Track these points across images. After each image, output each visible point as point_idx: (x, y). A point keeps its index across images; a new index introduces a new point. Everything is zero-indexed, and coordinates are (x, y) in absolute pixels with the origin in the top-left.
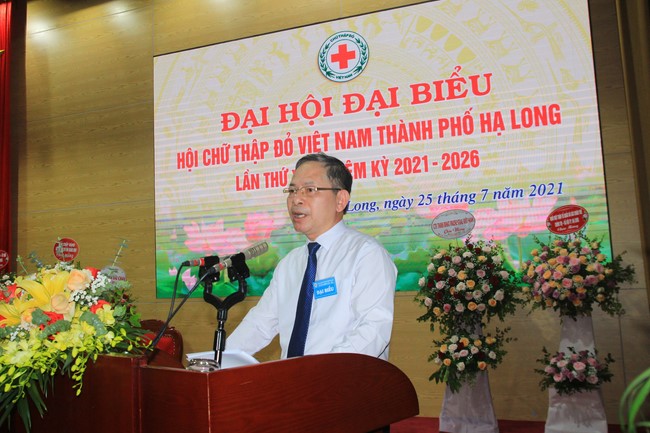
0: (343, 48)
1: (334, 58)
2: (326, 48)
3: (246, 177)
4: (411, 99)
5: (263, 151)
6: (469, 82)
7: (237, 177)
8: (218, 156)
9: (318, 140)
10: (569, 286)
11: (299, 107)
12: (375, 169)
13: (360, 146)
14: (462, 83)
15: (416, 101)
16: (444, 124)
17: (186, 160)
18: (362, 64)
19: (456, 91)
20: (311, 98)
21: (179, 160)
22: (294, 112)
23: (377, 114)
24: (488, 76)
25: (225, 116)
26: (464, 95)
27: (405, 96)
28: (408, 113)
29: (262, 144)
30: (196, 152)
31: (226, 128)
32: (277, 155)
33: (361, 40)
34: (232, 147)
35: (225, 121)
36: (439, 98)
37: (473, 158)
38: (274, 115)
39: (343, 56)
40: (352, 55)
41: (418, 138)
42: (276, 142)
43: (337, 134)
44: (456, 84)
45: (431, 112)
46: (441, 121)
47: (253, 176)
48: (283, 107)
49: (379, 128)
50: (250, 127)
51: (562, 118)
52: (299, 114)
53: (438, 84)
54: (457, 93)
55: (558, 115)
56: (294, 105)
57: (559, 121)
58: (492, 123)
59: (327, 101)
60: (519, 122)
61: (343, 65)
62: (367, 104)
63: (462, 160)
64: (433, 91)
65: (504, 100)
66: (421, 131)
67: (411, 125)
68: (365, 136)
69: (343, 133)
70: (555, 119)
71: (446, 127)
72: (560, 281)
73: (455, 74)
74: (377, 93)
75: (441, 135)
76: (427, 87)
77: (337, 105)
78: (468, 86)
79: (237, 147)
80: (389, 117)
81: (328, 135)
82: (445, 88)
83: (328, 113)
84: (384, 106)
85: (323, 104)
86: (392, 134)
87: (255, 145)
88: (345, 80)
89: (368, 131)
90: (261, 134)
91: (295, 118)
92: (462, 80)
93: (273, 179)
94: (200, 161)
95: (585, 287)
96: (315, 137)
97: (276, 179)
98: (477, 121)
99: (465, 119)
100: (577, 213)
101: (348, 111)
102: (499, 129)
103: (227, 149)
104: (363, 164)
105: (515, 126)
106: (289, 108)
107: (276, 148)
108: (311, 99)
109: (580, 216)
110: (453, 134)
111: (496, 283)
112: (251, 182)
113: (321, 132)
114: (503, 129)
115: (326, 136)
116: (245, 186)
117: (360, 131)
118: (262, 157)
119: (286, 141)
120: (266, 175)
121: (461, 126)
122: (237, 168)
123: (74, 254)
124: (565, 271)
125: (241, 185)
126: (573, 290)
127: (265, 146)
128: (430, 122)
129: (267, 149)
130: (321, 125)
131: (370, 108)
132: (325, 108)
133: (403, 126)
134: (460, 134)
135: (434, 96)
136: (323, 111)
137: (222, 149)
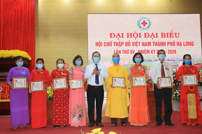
0: (144, 21)
1: (142, 23)
2: (140, 20)
3: (117, 51)
4: (161, 36)
6: (175, 34)
7: (114, 50)
8: (109, 44)
9: (137, 43)
11: (132, 34)
12: (152, 52)
13: (148, 46)
17: (99, 44)
18: (149, 26)
19: (171, 36)
21: (96, 44)
22: (131, 35)
23: (153, 39)
24: (179, 33)
25: (111, 34)
26: (173, 37)
27: (159, 35)
28: (160, 39)
29: (122, 42)
30: (102, 42)
31: (111, 37)
32: (126, 46)
33: (149, 20)
34: (113, 42)
36: (168, 37)
37: (175, 52)
38: (125, 35)
39: (144, 23)
40: (147, 23)
41: (162, 46)
42: (126, 42)
43: (142, 42)
44: (171, 34)
45: (166, 40)
46: (168, 42)
47: (119, 50)
48: (128, 34)
49: (153, 42)
50: (118, 38)
51: (194, 45)
52: (132, 36)
53: (167, 34)
54: (172, 36)
55: (193, 44)
57: (193, 45)
58: (179, 44)
59: (140, 34)
60: (185, 45)
61: (144, 26)
62: (150, 36)
63: (172, 52)
64: (166, 35)
65: (182, 39)
66: (163, 44)
67: (161, 42)
68: (149, 44)
69: (144, 42)
71: (169, 44)
73: (171, 32)
74: (153, 34)
75: (168, 46)
76: (165, 34)
77: (143, 35)
78: (174, 35)
79: (114, 43)
80: (156, 40)
81: (140, 42)
82: (169, 35)
83: (140, 37)
84: (154, 37)
85: (139, 34)
86: (156, 44)
87: (120, 43)
88: (145, 29)
89: (150, 42)
90: (121, 40)
92: (173, 33)
94: (103, 45)
96: (136, 42)
97: (126, 52)
98: (176, 43)
99: (173, 42)
100: (201, 65)
101: (145, 37)
103: (111, 43)
104: (149, 50)
105: (184, 45)
106: (129, 34)
107: (126, 44)
108: (135, 33)
110: (171, 46)
113: (138, 41)
114: (182, 46)
115: (139, 42)
117: (148, 42)
118: (122, 46)
119: (129, 42)
120: (123, 51)
121: (172, 44)
122: (114, 48)
123: (67, 68)
127: (123, 43)
128: (165, 42)
129: (123, 44)
130: (138, 39)
131: (151, 37)
132: (139, 35)
133: (159, 42)
134: (172, 46)
135: (166, 36)
136: (139, 36)
137: (110, 42)
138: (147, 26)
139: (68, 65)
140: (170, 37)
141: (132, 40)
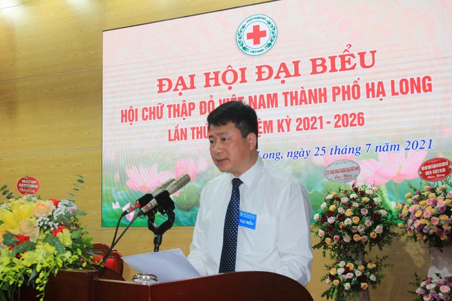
0: (256, 28)
1: (249, 36)
2: (243, 28)
3: (177, 130)
4: (311, 70)
5: (190, 110)
6: (358, 58)
7: (170, 131)
8: (155, 113)
10: (436, 223)
11: (220, 76)
12: (280, 126)
13: (268, 107)
14: (352, 58)
15: (314, 72)
16: (336, 91)
17: (128, 116)
18: (272, 41)
19: (347, 64)
20: (230, 68)
21: (123, 116)
22: (216, 78)
23: (283, 82)
24: (373, 53)
25: (160, 81)
26: (353, 68)
27: (306, 67)
28: (307, 81)
29: (190, 104)
30: (136, 110)
31: (160, 91)
32: (201, 113)
33: (271, 21)
34: (165, 106)
35: (161, 86)
36: (333, 70)
37: (360, 119)
38: (200, 81)
39: (256, 35)
40: (264, 34)
41: (316, 102)
42: (201, 103)
43: (250, 98)
44: (347, 59)
45: (327, 81)
46: (334, 89)
47: (182, 130)
48: (207, 75)
49: (284, 93)
50: (180, 91)
51: (433, 89)
52: (220, 81)
53: (333, 59)
54: (347, 66)
55: (430, 85)
56: (216, 74)
57: (430, 90)
58: (376, 90)
59: (243, 70)
60: (397, 90)
61: (257, 42)
62: (275, 74)
63: (350, 120)
64: (328, 64)
65: (385, 72)
66: (317, 96)
67: (310, 91)
68: (272, 100)
69: (255, 97)
70: (427, 88)
71: (338, 93)
72: (429, 219)
73: (346, 50)
74: (283, 65)
75: (334, 100)
76: (324, 60)
77: (251, 74)
78: (357, 60)
79: (169, 107)
80: (293, 85)
81: (243, 98)
82: (338, 62)
83: (243, 81)
84: (288, 75)
85: (239, 73)
86: (295, 98)
87: (184, 105)
88: (257, 54)
89: (275, 95)
90: (189, 96)
91: (217, 84)
92: (352, 55)
93: (198, 132)
94: (140, 117)
95: (450, 225)
98: (363, 90)
99: (354, 86)
100: (444, 164)
101: (260, 79)
102: (381, 95)
103: (162, 107)
104: (271, 122)
105: (394, 93)
107: (201, 107)
109: (446, 167)
110: (344, 99)
111: (377, 219)
112: (180, 135)
113: (237, 96)
114: (384, 95)
115: (241, 99)
116: (175, 138)
117: (269, 96)
118: (190, 115)
119: (209, 102)
120: (193, 129)
121: (350, 92)
122: (170, 123)
123: (36, 190)
124: (434, 211)
125: (172, 137)
126: (440, 227)
127: (192, 106)
128: (325, 89)
129: (194, 108)
131: (277, 77)
132: (241, 76)
133: (303, 92)
134: (349, 99)
135: (329, 68)
136: (239, 79)
137: (158, 107)
138: (263, 41)
139: (37, 184)
140: (343, 68)
141: (220, 93)
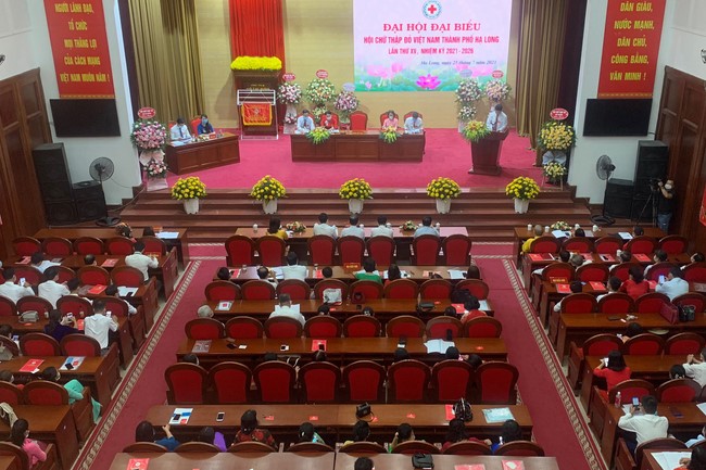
0: (432, 6)
1: (429, 9)
2: (426, 5)
3: (393, 49)
4: (454, 29)
6: (474, 25)
7: (389, 49)
8: (382, 40)
9: (421, 39)
11: (415, 26)
12: (440, 51)
15: (456, 29)
17: (368, 40)
18: (439, 13)
20: (419, 23)
21: (365, 40)
22: (413, 27)
23: (442, 32)
24: (479, 24)
25: (385, 25)
26: (471, 30)
27: (452, 27)
28: (452, 33)
30: (372, 38)
31: (385, 30)
32: (405, 42)
33: (439, 4)
34: (387, 37)
35: (385, 27)
37: (472, 51)
38: (405, 27)
39: (432, 9)
40: (435, 9)
41: (455, 42)
42: (405, 38)
43: (428, 37)
44: (469, 25)
45: (461, 34)
46: (463, 37)
48: (408, 25)
49: (442, 37)
50: (395, 31)
51: (499, 41)
52: (415, 29)
53: (464, 25)
54: (469, 28)
56: (413, 25)
58: (479, 40)
59: (425, 25)
60: (487, 40)
61: (432, 13)
62: (439, 28)
63: (468, 51)
64: (462, 27)
65: (483, 33)
66: (456, 40)
67: (453, 37)
68: (437, 39)
70: (497, 41)
71: (464, 40)
73: (469, 22)
74: (443, 25)
75: (463, 42)
76: (460, 25)
77: (429, 27)
78: (473, 27)
79: (389, 38)
80: (447, 34)
81: (424, 37)
82: (466, 26)
83: (425, 29)
84: (445, 30)
86: (447, 40)
87: (397, 38)
88: (432, 18)
89: (439, 38)
90: (399, 34)
91: (413, 30)
92: (471, 24)
94: (374, 41)
98: (474, 39)
99: (471, 37)
101: (432, 30)
102: (480, 42)
103: (385, 38)
105: (485, 42)
106: (411, 25)
107: (405, 40)
110: (466, 42)
111: (478, 93)
112: (395, 51)
113: (422, 36)
114: (482, 42)
116: (392, 53)
117: (436, 37)
118: (400, 43)
119: (409, 38)
120: (400, 49)
121: (469, 39)
122: (389, 46)
125: (390, 52)
127: (401, 39)
128: (459, 37)
130: (423, 34)
131: (440, 30)
132: (424, 27)
133: (450, 37)
134: (468, 42)
137: (383, 37)
138: (435, 12)
140: (467, 29)
141: (414, 34)
